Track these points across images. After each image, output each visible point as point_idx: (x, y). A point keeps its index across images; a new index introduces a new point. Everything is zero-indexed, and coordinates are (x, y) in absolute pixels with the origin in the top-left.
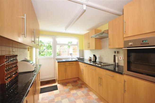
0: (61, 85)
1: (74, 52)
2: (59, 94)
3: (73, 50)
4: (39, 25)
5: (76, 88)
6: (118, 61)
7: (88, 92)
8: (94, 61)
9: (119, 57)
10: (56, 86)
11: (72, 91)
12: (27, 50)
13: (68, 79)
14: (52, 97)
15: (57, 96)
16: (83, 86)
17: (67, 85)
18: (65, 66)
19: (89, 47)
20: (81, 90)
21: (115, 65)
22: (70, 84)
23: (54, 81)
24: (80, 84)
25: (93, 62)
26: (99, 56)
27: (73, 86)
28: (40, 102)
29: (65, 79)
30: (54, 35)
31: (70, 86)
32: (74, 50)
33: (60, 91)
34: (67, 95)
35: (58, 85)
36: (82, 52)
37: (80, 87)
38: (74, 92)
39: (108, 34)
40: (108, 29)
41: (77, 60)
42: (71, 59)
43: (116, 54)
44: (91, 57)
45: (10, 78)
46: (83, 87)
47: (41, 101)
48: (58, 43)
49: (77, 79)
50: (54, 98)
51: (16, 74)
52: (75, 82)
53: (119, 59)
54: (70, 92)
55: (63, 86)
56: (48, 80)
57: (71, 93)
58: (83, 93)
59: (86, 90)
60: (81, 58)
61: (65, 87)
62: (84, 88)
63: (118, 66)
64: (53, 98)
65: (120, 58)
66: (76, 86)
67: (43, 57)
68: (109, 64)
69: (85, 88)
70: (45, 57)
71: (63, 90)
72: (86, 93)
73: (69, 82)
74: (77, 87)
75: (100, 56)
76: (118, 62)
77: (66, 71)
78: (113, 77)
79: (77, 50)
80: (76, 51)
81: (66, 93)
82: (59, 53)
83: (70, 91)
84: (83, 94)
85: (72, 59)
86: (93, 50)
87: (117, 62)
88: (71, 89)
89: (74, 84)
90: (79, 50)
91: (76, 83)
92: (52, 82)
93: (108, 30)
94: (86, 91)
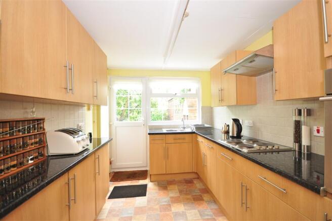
0: (155, 185)
1: (191, 111)
2: (145, 207)
3: (189, 107)
4: (105, 57)
5: (188, 199)
6: (311, 140)
7: (214, 217)
8: (235, 135)
9: (315, 128)
10: (145, 186)
11: (175, 205)
12: (86, 108)
13: (171, 174)
14: (130, 212)
15: (139, 211)
16: (206, 197)
17: (168, 188)
18: (164, 145)
19: (221, 100)
20: (197, 206)
21: (300, 152)
22: (176, 187)
23: (143, 174)
24: (200, 189)
25: (233, 137)
26: (251, 122)
27: (181, 192)
28: (103, 219)
29: (165, 173)
30: (143, 75)
31: (174, 192)
32: (192, 107)
33: (149, 201)
34: (162, 213)
35: (151, 186)
36: (209, 112)
37: (198, 199)
38: (179, 208)
39: (273, 58)
40: (271, 44)
41: (194, 130)
42: (182, 129)
43: (302, 119)
44: (228, 126)
45: (18, 168)
46: (204, 198)
47: (106, 217)
48: (153, 92)
49: (193, 176)
50: (132, 215)
51: (39, 159)
52: (189, 182)
53: (315, 133)
54: (170, 207)
55: (159, 190)
56: (134, 171)
57: (171, 211)
58: (201, 215)
59: (211, 209)
60: (206, 125)
61: (162, 192)
62: (206, 202)
63: (310, 156)
64: (130, 215)
65: (318, 131)
66: (189, 194)
67: (133, 121)
68: (276, 147)
69: (209, 202)
70: (136, 121)
71: (156, 199)
72: (209, 217)
73: (174, 180)
74: (189, 197)
75: (254, 123)
76: (309, 145)
77: (167, 156)
78: (284, 194)
79: (197, 108)
80: (196, 110)
81: (160, 208)
82: (167, 114)
83: (170, 205)
84: (200, 218)
85: (184, 128)
86: (232, 106)
87: (305, 142)
88: (175, 200)
89: (185, 187)
90: (202, 107)
91: (189, 184)
92: (139, 177)
93: (272, 46)
94: (209, 213)
